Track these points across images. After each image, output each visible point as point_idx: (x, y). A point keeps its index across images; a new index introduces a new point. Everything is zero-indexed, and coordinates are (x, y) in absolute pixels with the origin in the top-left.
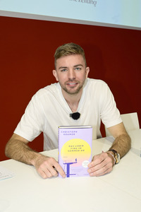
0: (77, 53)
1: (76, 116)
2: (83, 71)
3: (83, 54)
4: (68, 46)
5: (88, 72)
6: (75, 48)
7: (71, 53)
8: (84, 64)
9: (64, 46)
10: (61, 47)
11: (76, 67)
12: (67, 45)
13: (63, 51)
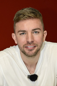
0: (36, 17)
1: (33, 78)
2: (40, 35)
3: (41, 18)
4: (27, 11)
5: (45, 35)
6: (33, 13)
7: (30, 17)
8: (42, 27)
9: (23, 11)
10: (20, 12)
11: (34, 31)
12: (25, 9)
13: (22, 16)
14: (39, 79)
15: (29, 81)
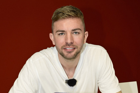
0: (76, 16)
2: (81, 36)
3: (83, 17)
4: (66, 9)
5: (86, 37)
6: (73, 11)
7: (70, 16)
8: (83, 28)
9: (63, 9)
10: (59, 10)
11: (74, 31)
12: (65, 7)
13: (61, 14)
14: (78, 84)
15: (67, 86)
